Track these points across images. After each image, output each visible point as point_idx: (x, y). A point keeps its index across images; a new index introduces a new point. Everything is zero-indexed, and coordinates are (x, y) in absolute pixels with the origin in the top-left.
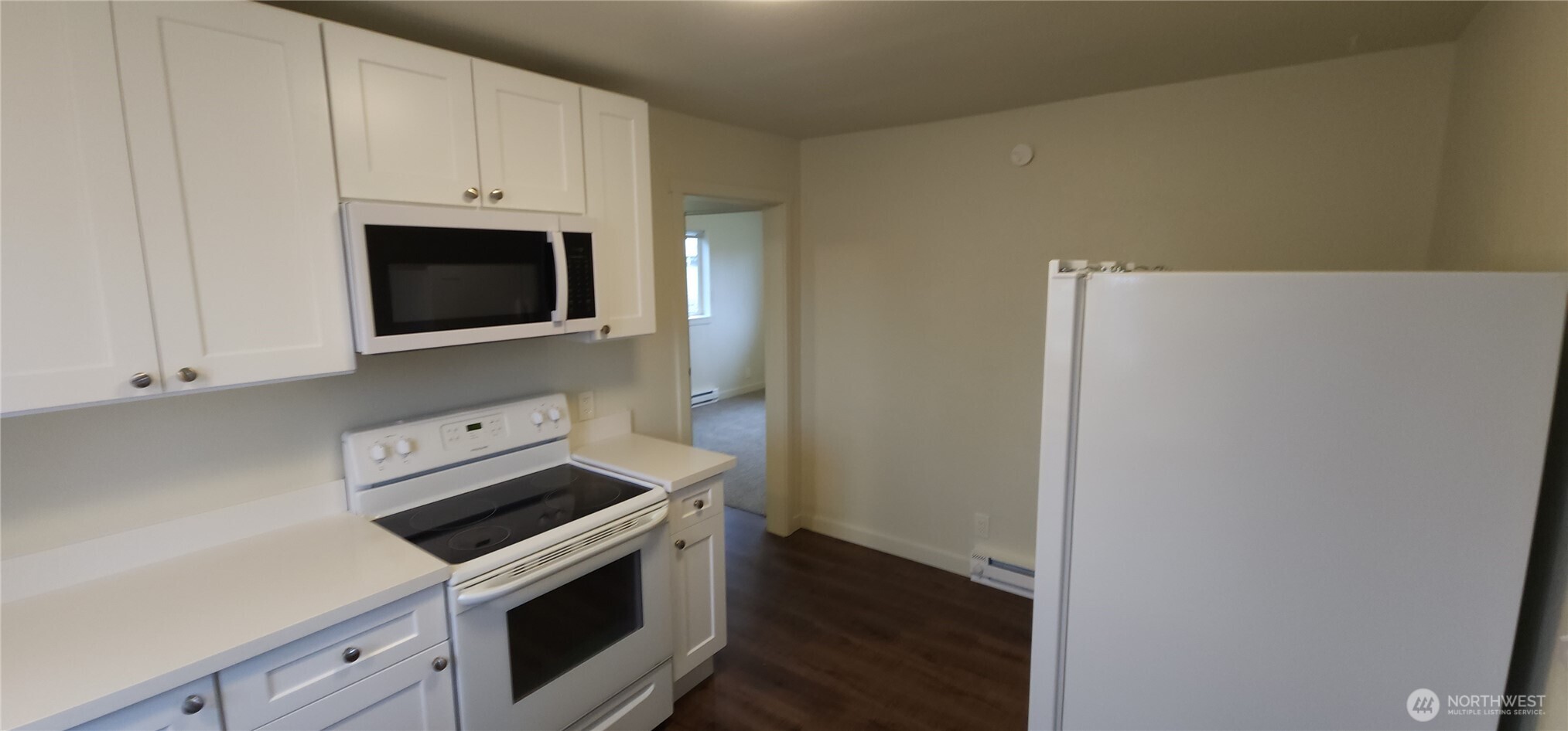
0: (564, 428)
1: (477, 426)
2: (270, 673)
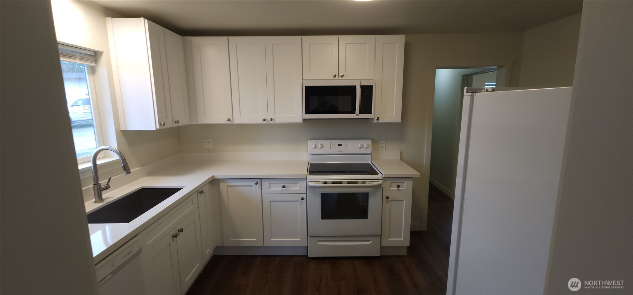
0: (369, 151)
1: (341, 145)
2: (269, 183)
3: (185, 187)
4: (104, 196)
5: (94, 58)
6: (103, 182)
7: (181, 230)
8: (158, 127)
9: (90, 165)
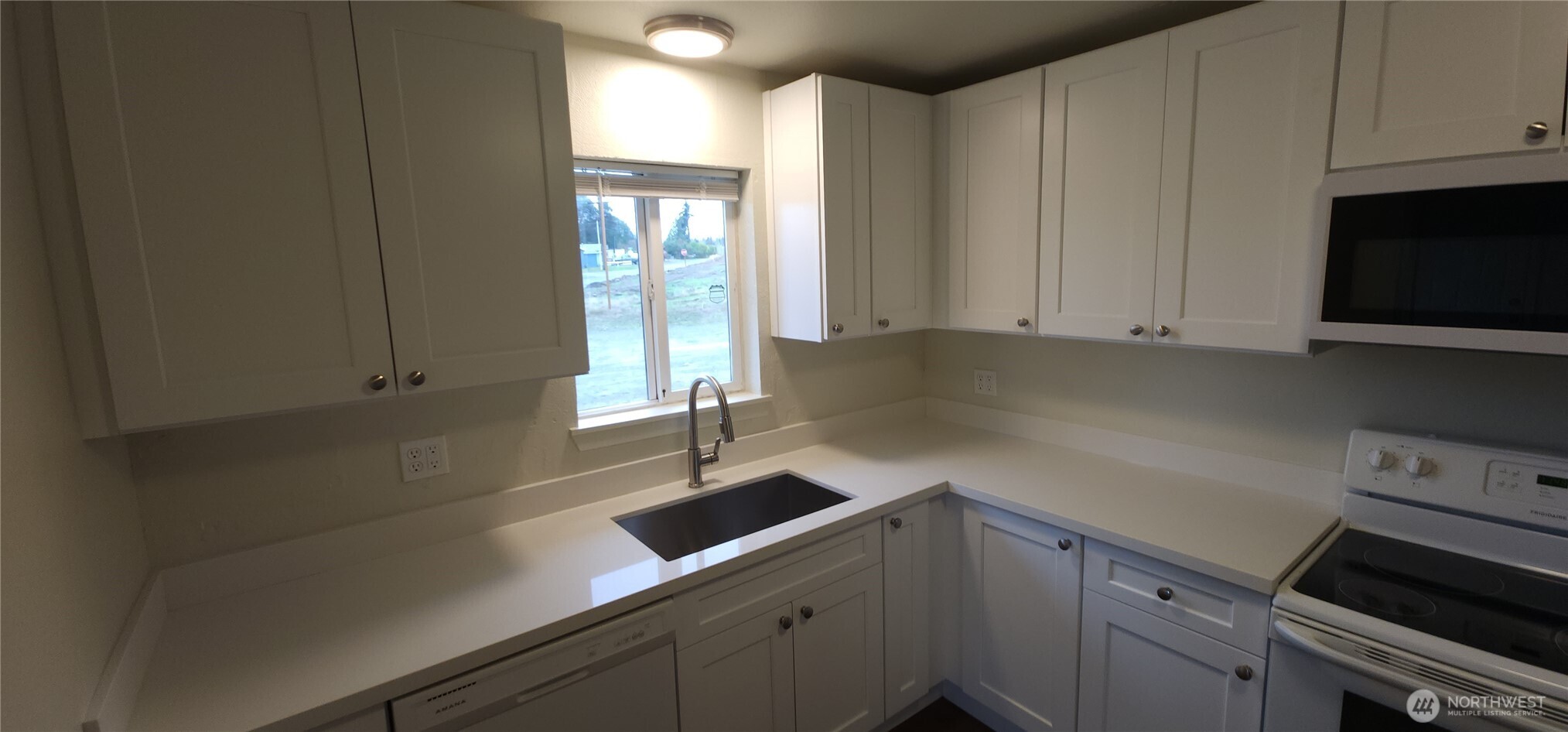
1: (1559, 483)
2: (1112, 562)
3: (856, 497)
4: (705, 477)
5: (737, 185)
6: (706, 448)
7: (807, 614)
8: (826, 338)
9: (715, 403)
